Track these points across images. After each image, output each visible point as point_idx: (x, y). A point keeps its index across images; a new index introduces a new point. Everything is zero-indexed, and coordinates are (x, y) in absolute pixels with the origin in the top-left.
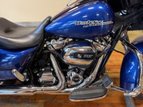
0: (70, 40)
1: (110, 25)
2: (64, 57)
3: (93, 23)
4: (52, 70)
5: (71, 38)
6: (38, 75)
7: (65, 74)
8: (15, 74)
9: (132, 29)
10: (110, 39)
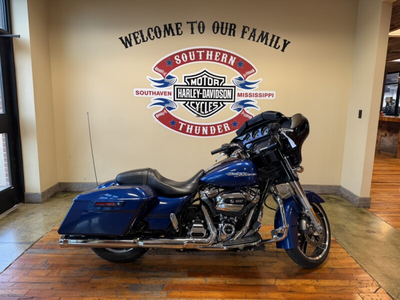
0: (221, 190)
1: (255, 176)
2: (217, 206)
3: (242, 174)
4: (203, 221)
5: (222, 188)
6: (187, 228)
7: (217, 227)
8: (171, 219)
9: (279, 183)
10: (259, 191)
